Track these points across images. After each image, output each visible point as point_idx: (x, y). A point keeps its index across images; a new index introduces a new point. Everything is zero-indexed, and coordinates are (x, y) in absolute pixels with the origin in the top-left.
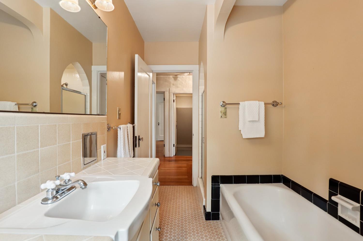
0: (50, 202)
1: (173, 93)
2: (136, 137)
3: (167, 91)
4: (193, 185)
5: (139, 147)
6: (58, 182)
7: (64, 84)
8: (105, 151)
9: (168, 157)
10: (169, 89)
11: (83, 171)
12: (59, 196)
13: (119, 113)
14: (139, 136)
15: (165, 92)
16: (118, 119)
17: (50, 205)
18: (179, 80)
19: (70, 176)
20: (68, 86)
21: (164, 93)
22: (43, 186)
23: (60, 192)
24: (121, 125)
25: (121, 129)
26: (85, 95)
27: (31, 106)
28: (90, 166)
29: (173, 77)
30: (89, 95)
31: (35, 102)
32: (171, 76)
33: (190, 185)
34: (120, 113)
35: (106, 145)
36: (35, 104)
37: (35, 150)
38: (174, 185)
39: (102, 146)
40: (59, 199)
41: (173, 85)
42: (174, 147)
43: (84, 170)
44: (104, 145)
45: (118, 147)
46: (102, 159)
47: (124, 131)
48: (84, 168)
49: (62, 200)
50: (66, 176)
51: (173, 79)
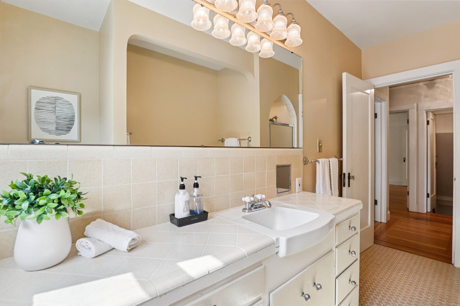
0: (247, 211)
1: (425, 110)
2: (344, 174)
3: (414, 108)
4: (453, 264)
5: (349, 186)
6: (252, 199)
7: (274, 118)
8: (300, 184)
9: (416, 212)
10: (418, 105)
11: (276, 198)
12: (253, 209)
13: (319, 145)
14: (349, 174)
15: (409, 110)
16: (318, 152)
17: (247, 213)
18: (438, 87)
19: (262, 197)
20: (277, 119)
21: (406, 112)
22: (243, 199)
23: (254, 207)
24: (320, 159)
25: (320, 163)
26: (292, 127)
27: (248, 141)
28: (284, 195)
29: (425, 85)
30: (296, 126)
31: (250, 137)
32: (421, 84)
33: (445, 262)
34: (321, 145)
35: (301, 178)
36: (250, 139)
37: (241, 174)
38: (412, 253)
39: (297, 179)
40: (252, 211)
41: (426, 96)
42: (429, 199)
43: (278, 198)
44: (299, 178)
45: (317, 182)
46: (297, 192)
47: (324, 165)
48: (277, 196)
49: (255, 212)
50: (259, 197)
51: (425, 87)
